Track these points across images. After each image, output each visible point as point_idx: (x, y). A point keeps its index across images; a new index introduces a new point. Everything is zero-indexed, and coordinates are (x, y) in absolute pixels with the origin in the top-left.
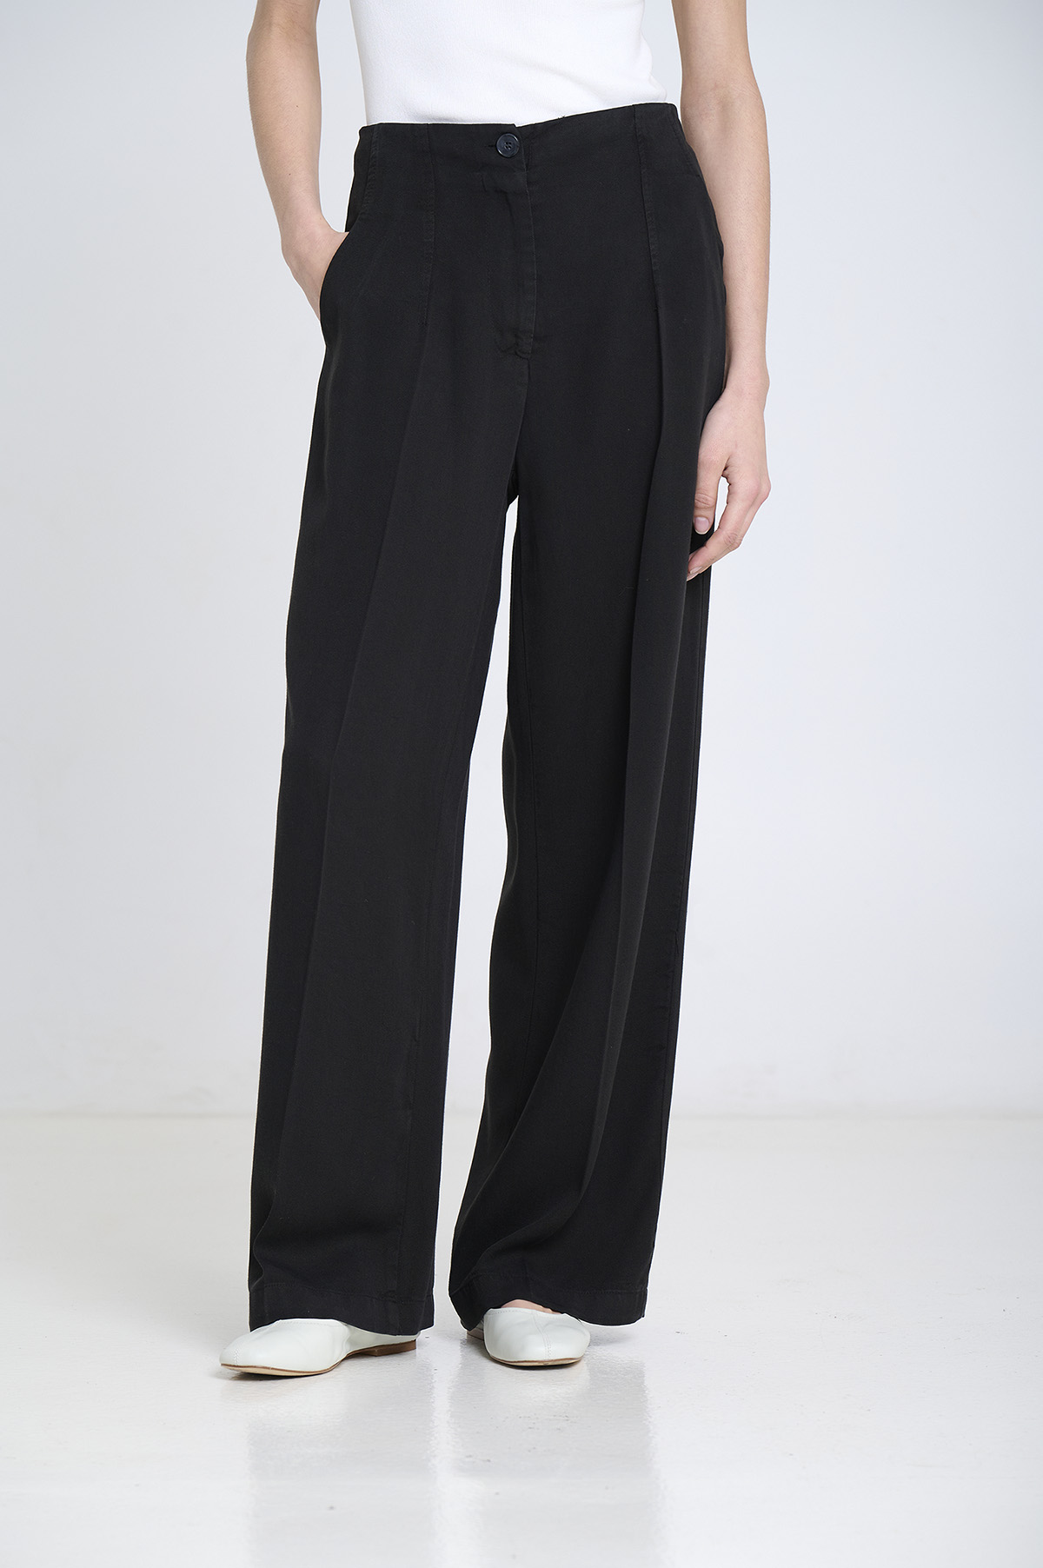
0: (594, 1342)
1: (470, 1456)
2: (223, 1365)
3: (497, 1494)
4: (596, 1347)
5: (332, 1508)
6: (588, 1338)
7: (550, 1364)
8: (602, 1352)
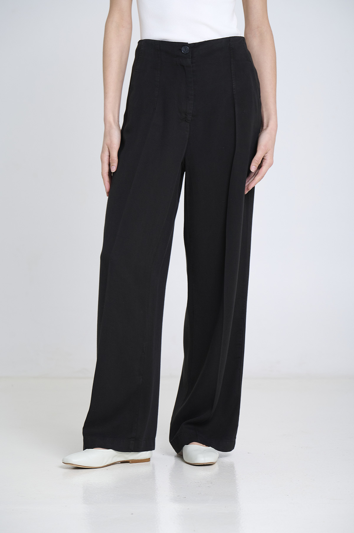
0: (220, 457)
1: (179, 496)
2: (63, 463)
3: (188, 509)
4: (221, 458)
5: (132, 514)
6: (218, 456)
7: (205, 464)
8: (222, 459)
